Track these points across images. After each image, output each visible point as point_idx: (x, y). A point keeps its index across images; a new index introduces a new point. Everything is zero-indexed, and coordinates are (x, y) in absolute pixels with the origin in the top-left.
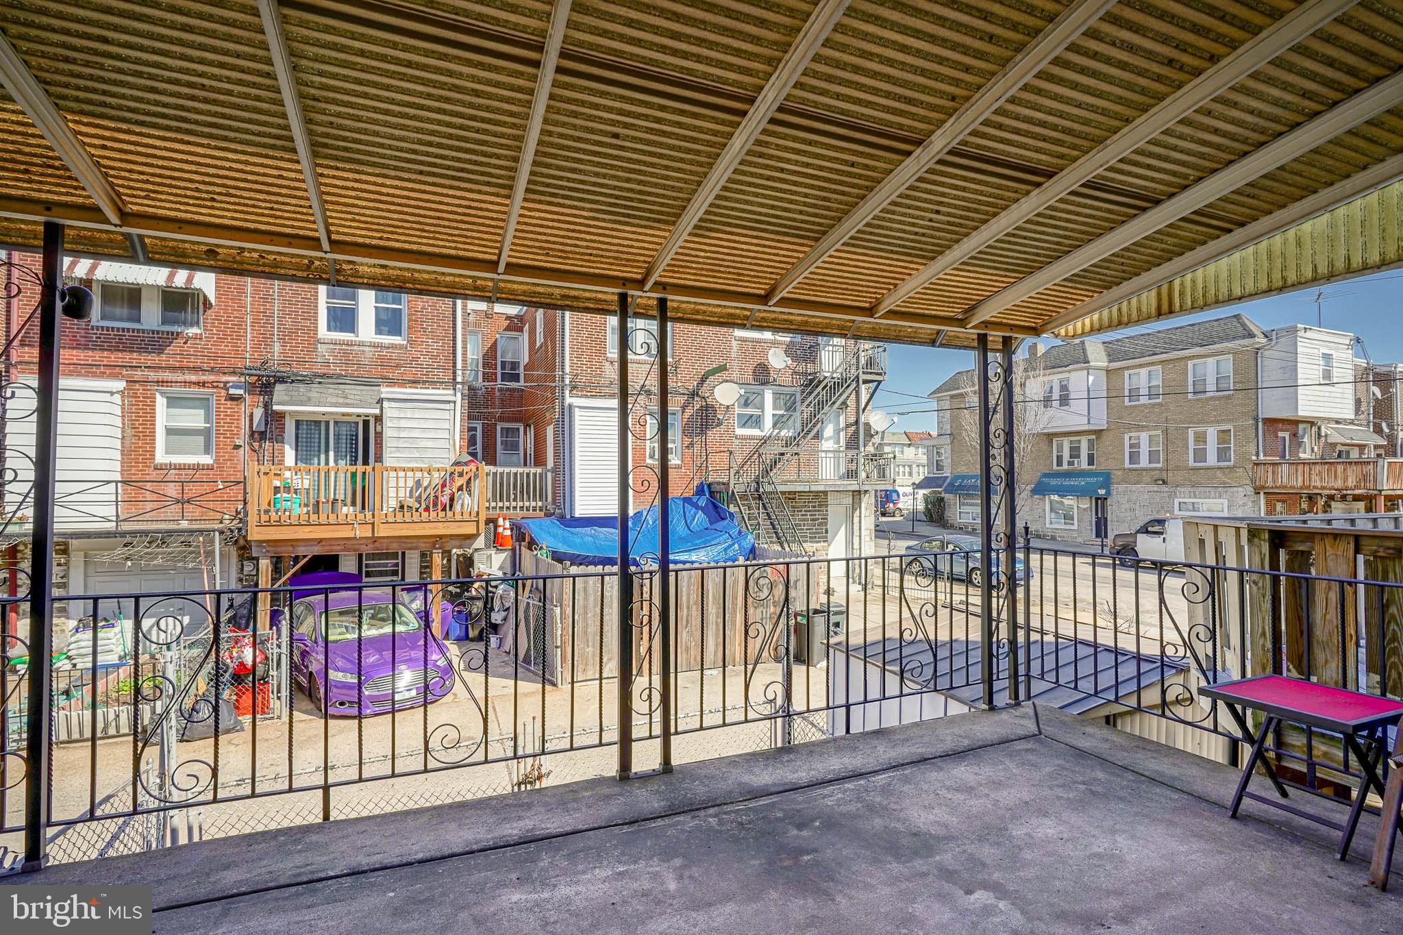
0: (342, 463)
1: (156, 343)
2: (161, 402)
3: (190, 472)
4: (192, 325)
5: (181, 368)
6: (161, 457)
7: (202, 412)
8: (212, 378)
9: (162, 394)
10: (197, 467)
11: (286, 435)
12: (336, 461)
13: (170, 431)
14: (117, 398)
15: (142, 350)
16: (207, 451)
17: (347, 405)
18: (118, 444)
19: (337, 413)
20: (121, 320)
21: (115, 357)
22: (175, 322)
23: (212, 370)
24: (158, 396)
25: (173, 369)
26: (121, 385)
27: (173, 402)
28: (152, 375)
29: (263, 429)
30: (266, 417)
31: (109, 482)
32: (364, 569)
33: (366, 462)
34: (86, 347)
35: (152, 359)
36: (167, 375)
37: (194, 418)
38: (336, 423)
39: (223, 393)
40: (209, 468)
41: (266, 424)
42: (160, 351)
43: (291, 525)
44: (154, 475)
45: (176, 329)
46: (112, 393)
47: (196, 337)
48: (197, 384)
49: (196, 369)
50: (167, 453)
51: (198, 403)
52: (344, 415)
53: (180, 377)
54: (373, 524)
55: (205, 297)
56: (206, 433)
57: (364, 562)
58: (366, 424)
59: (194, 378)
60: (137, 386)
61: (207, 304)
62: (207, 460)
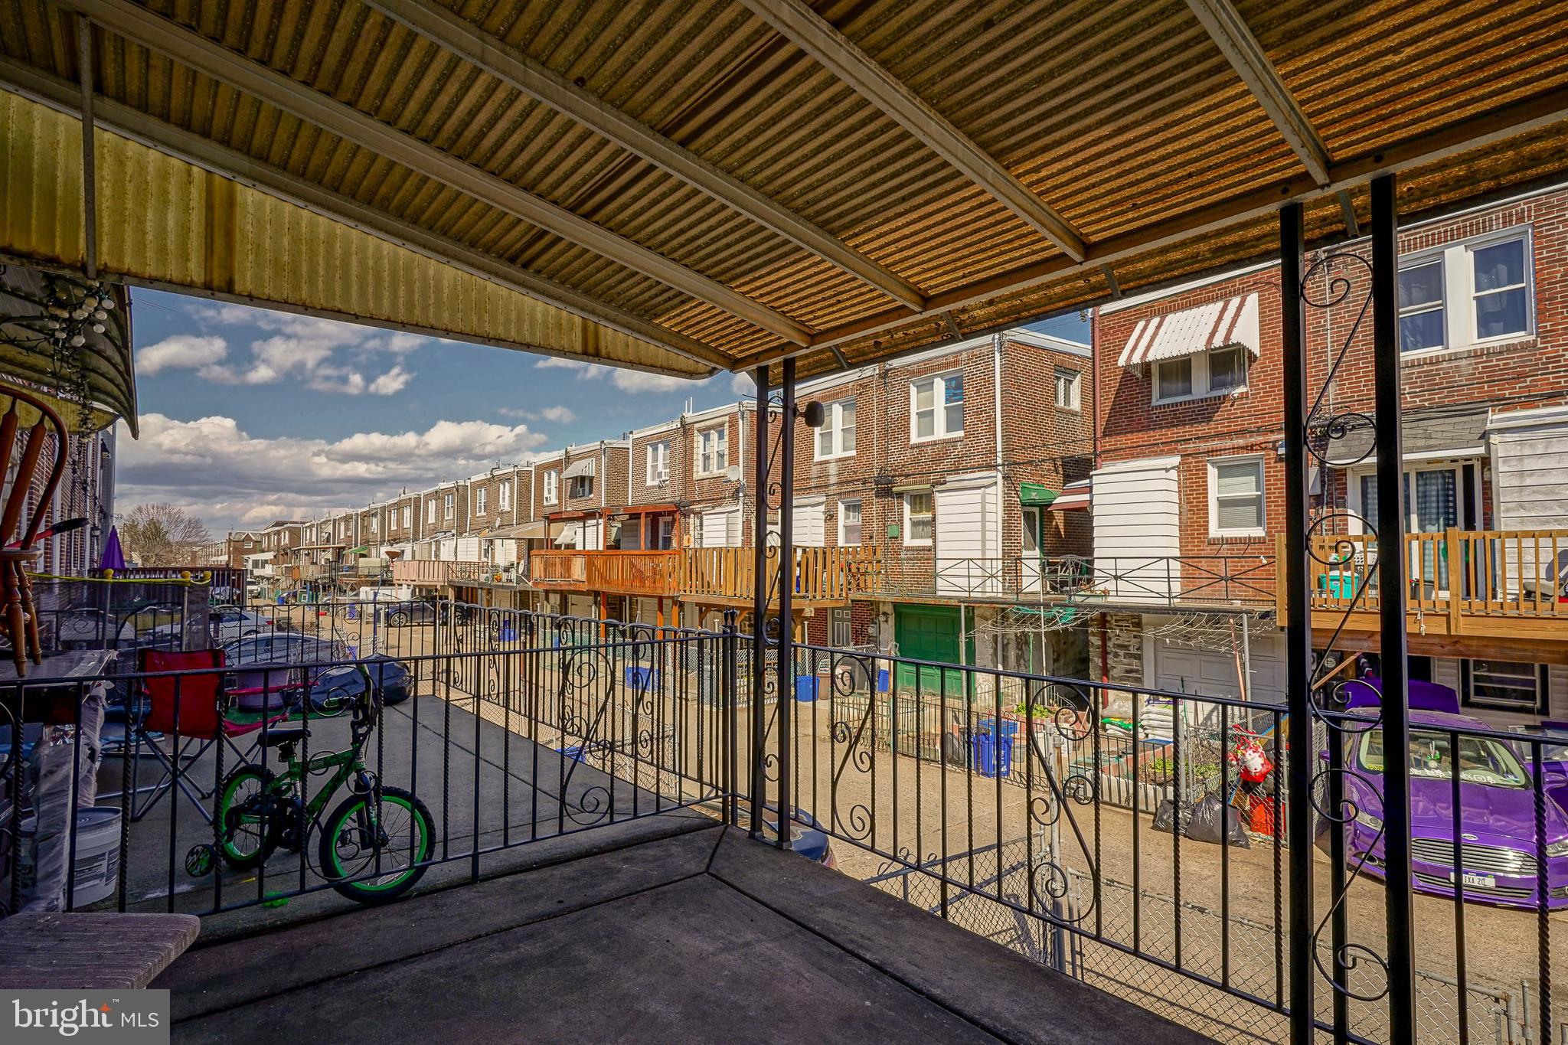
0: (1432, 529)
1: (1205, 411)
2: (1212, 472)
3: (1242, 546)
4: (1239, 385)
5: (1229, 434)
6: (1214, 531)
7: (1253, 478)
8: (1260, 439)
9: (1213, 464)
10: (1249, 541)
11: (1350, 497)
12: (1422, 527)
13: (1223, 503)
14: (1173, 474)
15: (1193, 421)
16: (1259, 524)
17: (1430, 448)
18: (1176, 520)
19: (1419, 461)
20: (1177, 395)
21: (1171, 434)
22: (1224, 385)
23: (1258, 431)
24: (1209, 466)
25: (1221, 436)
26: (1176, 460)
27: (1224, 471)
28: (1203, 446)
29: (1318, 492)
30: (1322, 477)
31: (1162, 558)
32: (1472, 684)
33: (1470, 525)
34: (1147, 428)
35: (1202, 429)
36: (1216, 444)
37: (1245, 487)
38: (1420, 474)
39: (1272, 453)
40: (1260, 541)
41: (1323, 486)
42: (1209, 419)
43: (1327, 611)
44: (1208, 551)
45: (1225, 392)
46: (1167, 470)
47: (1243, 396)
48: (1245, 448)
49: (1242, 433)
50: (1220, 526)
51: (1250, 469)
52: (1430, 462)
53: (1228, 443)
54: (1448, 616)
55: (1250, 352)
56: (1256, 502)
57: (1472, 673)
58: (1468, 471)
59: (1241, 442)
60: (1191, 459)
61: (1252, 358)
62: (1259, 532)
